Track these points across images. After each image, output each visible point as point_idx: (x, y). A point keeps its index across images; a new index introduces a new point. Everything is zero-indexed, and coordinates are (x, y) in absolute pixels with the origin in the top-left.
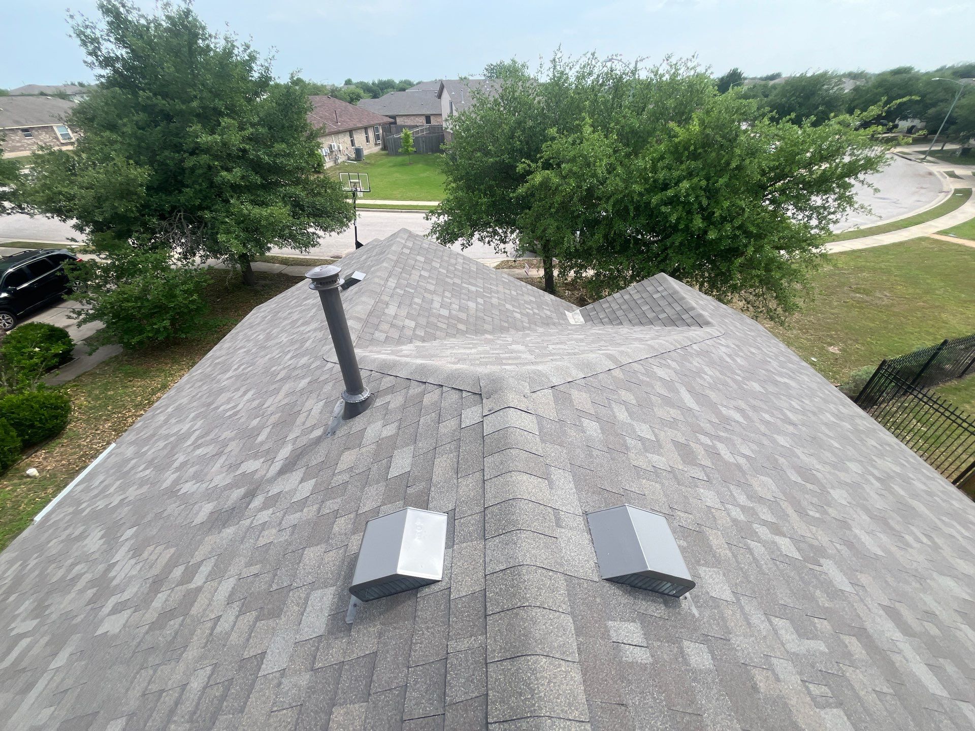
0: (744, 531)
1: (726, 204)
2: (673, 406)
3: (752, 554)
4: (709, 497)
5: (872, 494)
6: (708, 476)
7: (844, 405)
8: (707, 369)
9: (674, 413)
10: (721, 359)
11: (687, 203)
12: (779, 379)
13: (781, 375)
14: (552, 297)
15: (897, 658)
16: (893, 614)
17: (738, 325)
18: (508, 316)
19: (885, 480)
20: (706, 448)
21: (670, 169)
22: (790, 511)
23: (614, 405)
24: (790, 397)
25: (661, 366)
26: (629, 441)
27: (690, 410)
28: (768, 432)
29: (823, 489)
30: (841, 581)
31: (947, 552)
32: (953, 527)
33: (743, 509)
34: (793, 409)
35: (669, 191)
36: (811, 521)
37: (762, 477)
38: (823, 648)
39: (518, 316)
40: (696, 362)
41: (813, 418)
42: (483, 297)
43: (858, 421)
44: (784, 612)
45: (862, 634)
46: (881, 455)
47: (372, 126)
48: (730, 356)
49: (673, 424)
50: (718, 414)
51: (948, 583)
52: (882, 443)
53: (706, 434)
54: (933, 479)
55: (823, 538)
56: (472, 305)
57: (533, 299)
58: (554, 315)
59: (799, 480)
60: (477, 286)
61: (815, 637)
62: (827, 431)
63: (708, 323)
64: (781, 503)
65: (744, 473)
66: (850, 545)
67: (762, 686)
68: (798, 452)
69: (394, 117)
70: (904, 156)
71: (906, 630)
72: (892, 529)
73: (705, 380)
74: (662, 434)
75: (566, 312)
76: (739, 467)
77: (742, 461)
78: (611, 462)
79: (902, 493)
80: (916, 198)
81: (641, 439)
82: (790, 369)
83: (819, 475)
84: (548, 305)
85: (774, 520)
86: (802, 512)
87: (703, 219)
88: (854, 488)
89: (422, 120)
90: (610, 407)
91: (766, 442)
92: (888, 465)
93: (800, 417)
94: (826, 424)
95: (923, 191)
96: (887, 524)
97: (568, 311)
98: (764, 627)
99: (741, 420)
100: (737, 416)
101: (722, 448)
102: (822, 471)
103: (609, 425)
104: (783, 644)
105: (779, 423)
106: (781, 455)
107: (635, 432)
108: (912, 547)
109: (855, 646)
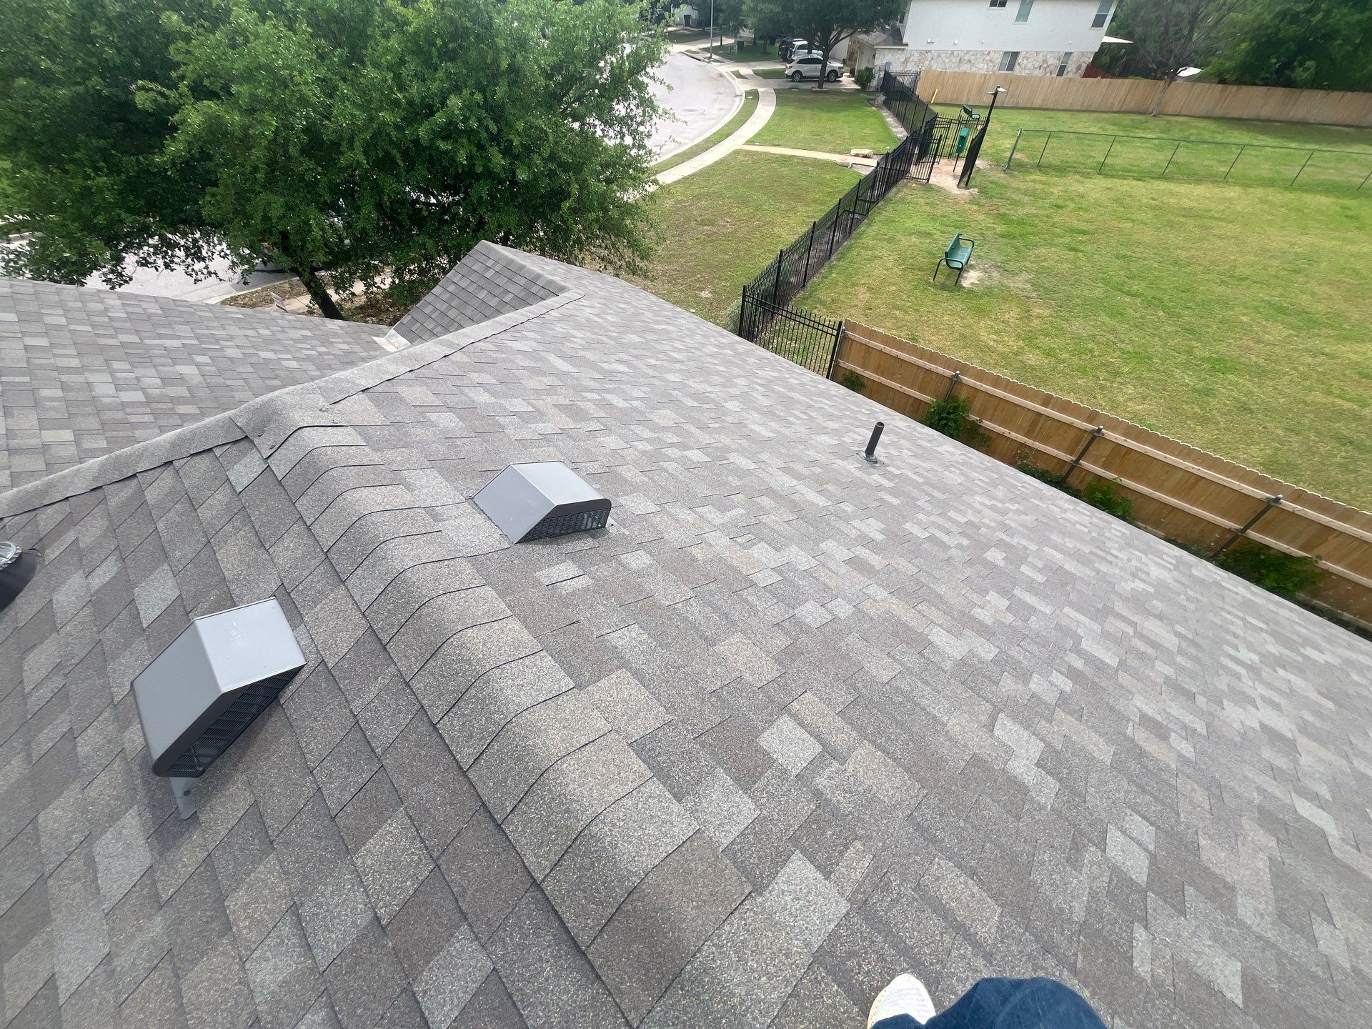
0: (655, 458)
1: (520, 126)
2: (545, 374)
3: (666, 471)
4: (612, 442)
5: (759, 397)
6: (605, 426)
7: (722, 336)
8: (574, 332)
9: (548, 380)
10: (588, 320)
11: (470, 132)
12: (656, 327)
13: (658, 323)
14: (340, 322)
15: (796, 497)
16: (787, 470)
17: (599, 284)
18: (273, 370)
19: (767, 384)
20: (596, 403)
21: (424, 80)
22: (693, 429)
23: (466, 390)
24: (671, 340)
25: (516, 339)
26: (501, 420)
27: (566, 373)
28: (658, 374)
29: (718, 406)
30: (747, 464)
31: (820, 419)
32: (821, 402)
33: (648, 440)
34: (677, 350)
35: (437, 115)
36: (712, 432)
37: (662, 412)
38: (741, 511)
39: (294, 364)
40: (559, 329)
41: (699, 353)
42: (203, 352)
43: (737, 346)
44: (705, 501)
45: (769, 491)
46: (761, 368)
48: (597, 315)
49: (551, 390)
50: (601, 370)
51: (824, 438)
52: (760, 358)
53: (592, 390)
54: (803, 374)
55: (726, 440)
56: (186, 370)
57: (308, 333)
58: (357, 348)
59: (696, 404)
60: (179, 337)
61: (735, 507)
62: (712, 360)
63: (563, 289)
64: (684, 426)
65: (642, 413)
66: (748, 437)
67: (700, 556)
68: (690, 383)
70: (691, 55)
71: (800, 477)
72: (778, 416)
73: (575, 343)
74: (541, 403)
75: (375, 338)
76: (635, 409)
77: (636, 404)
78: (485, 445)
79: (782, 390)
80: (717, 106)
81: (515, 414)
82: (666, 316)
83: (712, 396)
84: (337, 335)
85: (680, 440)
86: (704, 428)
87: (502, 153)
88: (744, 397)
90: (462, 393)
91: (657, 383)
92: (768, 373)
93: (685, 355)
94: (710, 355)
95: (721, 97)
96: (775, 415)
97: (378, 336)
98: (691, 518)
99: (626, 370)
100: (622, 368)
101: (612, 398)
102: (715, 392)
103: (468, 411)
104: (710, 522)
105: (666, 364)
106: (674, 389)
107: (505, 409)
108: (794, 424)
109: (766, 502)
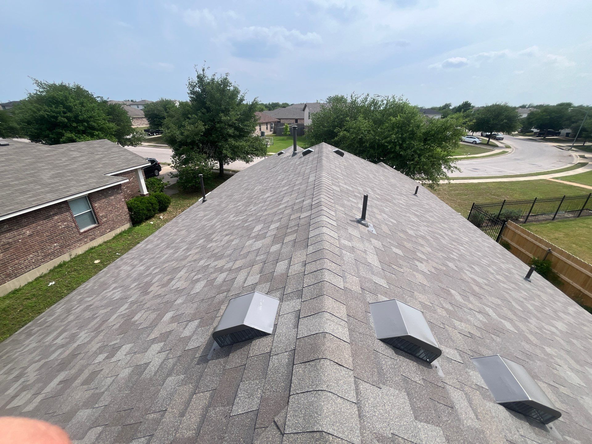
47: (270, 122)
69: (280, 119)
70: (559, 147)
80: (553, 165)
89: (294, 121)
95: (560, 163)
